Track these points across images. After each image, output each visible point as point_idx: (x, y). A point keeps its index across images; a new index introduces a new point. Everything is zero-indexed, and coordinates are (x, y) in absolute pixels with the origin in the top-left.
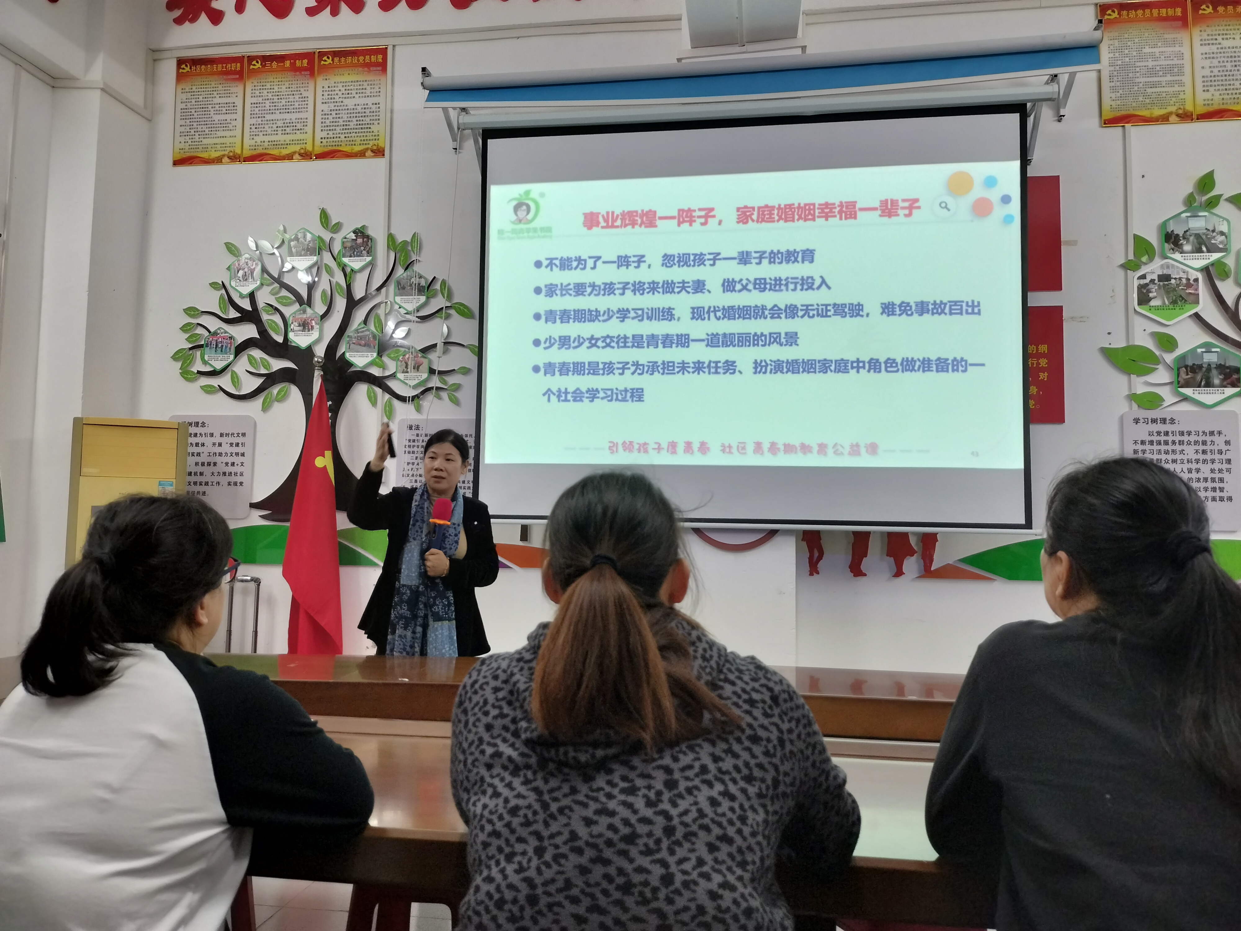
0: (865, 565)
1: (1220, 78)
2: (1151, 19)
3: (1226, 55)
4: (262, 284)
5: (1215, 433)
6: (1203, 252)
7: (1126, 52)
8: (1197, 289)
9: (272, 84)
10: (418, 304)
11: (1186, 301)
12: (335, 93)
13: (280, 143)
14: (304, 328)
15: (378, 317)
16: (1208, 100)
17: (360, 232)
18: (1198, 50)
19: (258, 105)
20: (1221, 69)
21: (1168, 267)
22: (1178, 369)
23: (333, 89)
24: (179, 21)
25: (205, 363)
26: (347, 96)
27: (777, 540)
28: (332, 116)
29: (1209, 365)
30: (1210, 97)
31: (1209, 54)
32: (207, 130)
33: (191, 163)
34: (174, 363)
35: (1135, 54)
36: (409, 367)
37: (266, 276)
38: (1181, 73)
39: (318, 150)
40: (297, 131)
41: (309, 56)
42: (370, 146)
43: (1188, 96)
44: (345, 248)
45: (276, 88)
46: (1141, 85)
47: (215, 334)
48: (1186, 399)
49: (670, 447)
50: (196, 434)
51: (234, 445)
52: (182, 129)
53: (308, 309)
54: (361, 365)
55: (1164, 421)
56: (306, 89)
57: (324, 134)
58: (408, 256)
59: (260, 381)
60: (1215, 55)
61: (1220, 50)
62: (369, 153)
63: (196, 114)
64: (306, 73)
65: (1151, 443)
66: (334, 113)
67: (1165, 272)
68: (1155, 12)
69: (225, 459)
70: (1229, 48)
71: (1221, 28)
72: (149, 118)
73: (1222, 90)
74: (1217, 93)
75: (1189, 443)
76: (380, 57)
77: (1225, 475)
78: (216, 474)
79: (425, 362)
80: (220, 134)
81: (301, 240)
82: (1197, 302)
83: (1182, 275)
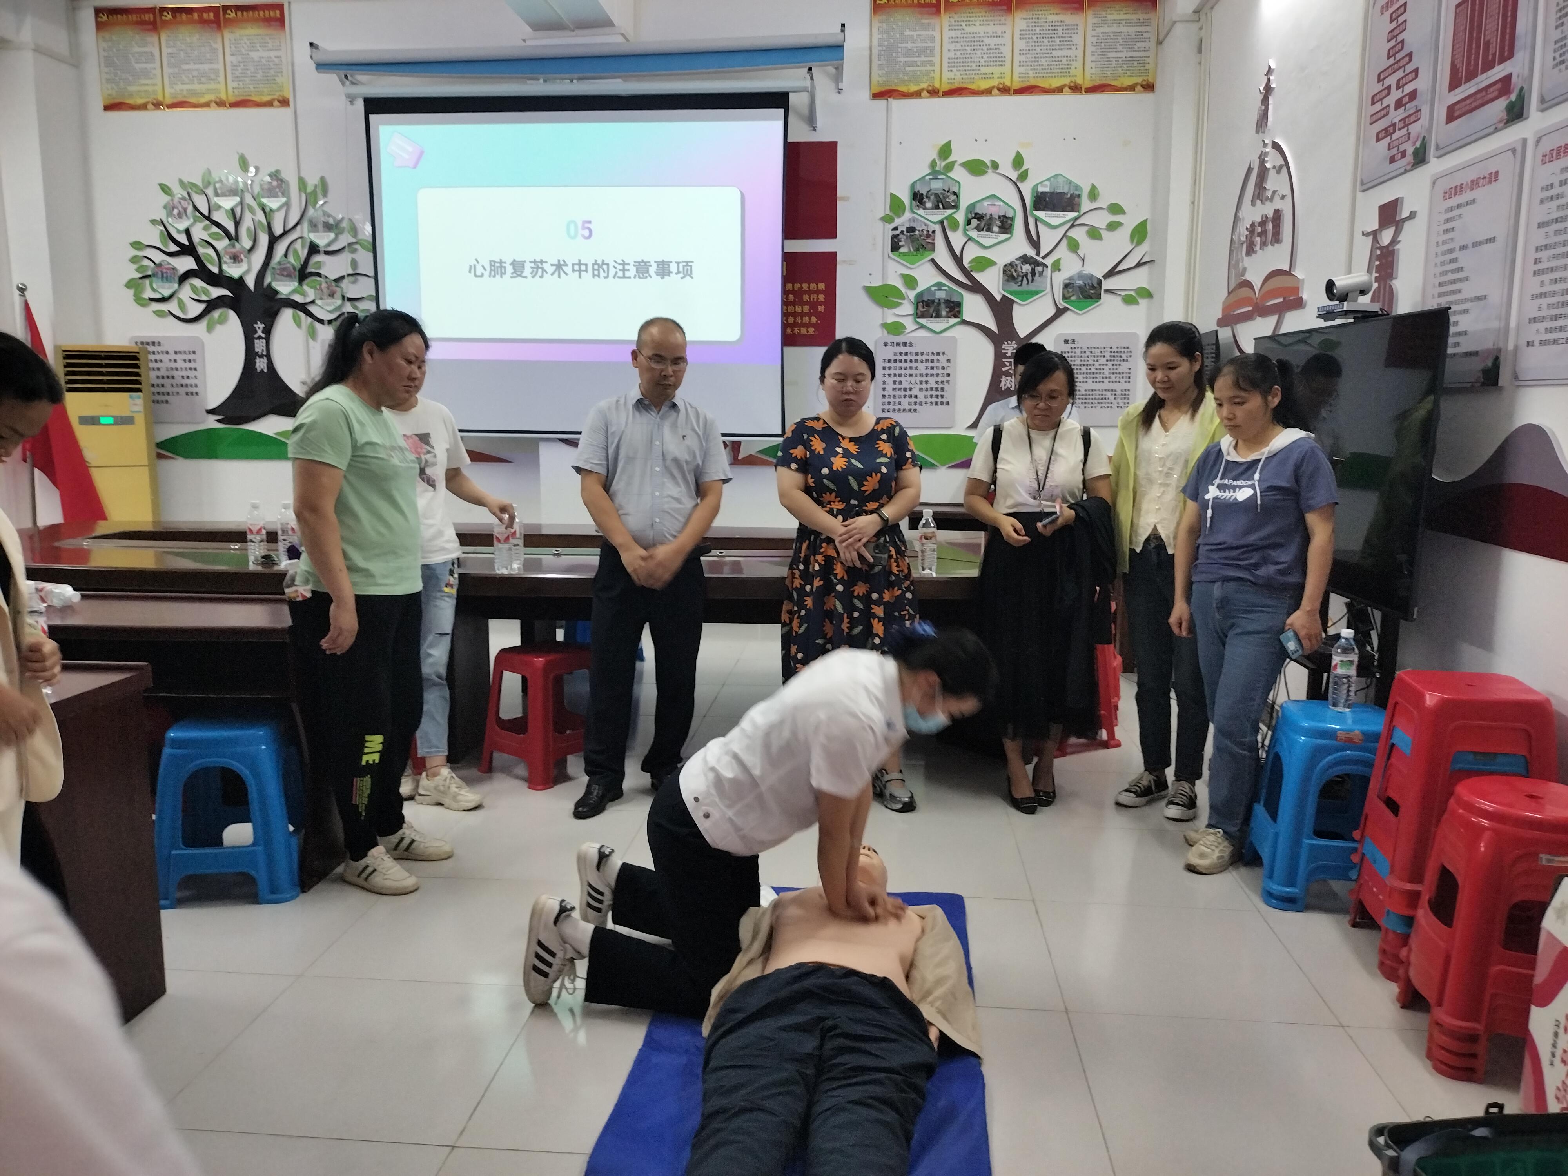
1: (961, 60)
3: (967, 40)
5: (941, 353)
6: (939, 208)
7: (892, 34)
8: (934, 240)
9: (184, 35)
10: (329, 240)
11: (925, 248)
12: (241, 45)
13: (197, 91)
14: (235, 260)
16: (951, 79)
17: (276, 176)
18: (947, 34)
19: (173, 56)
20: (962, 52)
21: (914, 220)
22: (917, 304)
23: (239, 42)
25: (154, 290)
26: (252, 49)
28: (240, 68)
29: (939, 300)
30: (953, 77)
31: (955, 38)
32: (130, 78)
33: (120, 109)
34: (128, 290)
35: (898, 36)
36: (325, 294)
37: (198, 214)
38: (933, 55)
39: (232, 99)
41: (215, 9)
42: (276, 97)
43: (937, 75)
44: (262, 189)
45: (188, 40)
46: (901, 64)
47: (160, 265)
48: (922, 327)
50: (155, 352)
51: (187, 361)
52: (108, 76)
53: (236, 244)
54: (285, 293)
55: (905, 344)
56: (215, 41)
57: (235, 85)
58: (316, 197)
59: (202, 306)
60: (959, 40)
61: (963, 36)
62: (276, 103)
64: (213, 26)
65: (895, 361)
66: (242, 65)
67: (912, 225)
69: (180, 373)
70: (970, 33)
71: (965, 15)
72: (77, 66)
73: (962, 71)
74: (958, 73)
75: (922, 361)
76: (278, 13)
77: (945, 386)
78: (175, 386)
80: (143, 81)
81: (225, 182)
82: (933, 250)
83: (925, 228)
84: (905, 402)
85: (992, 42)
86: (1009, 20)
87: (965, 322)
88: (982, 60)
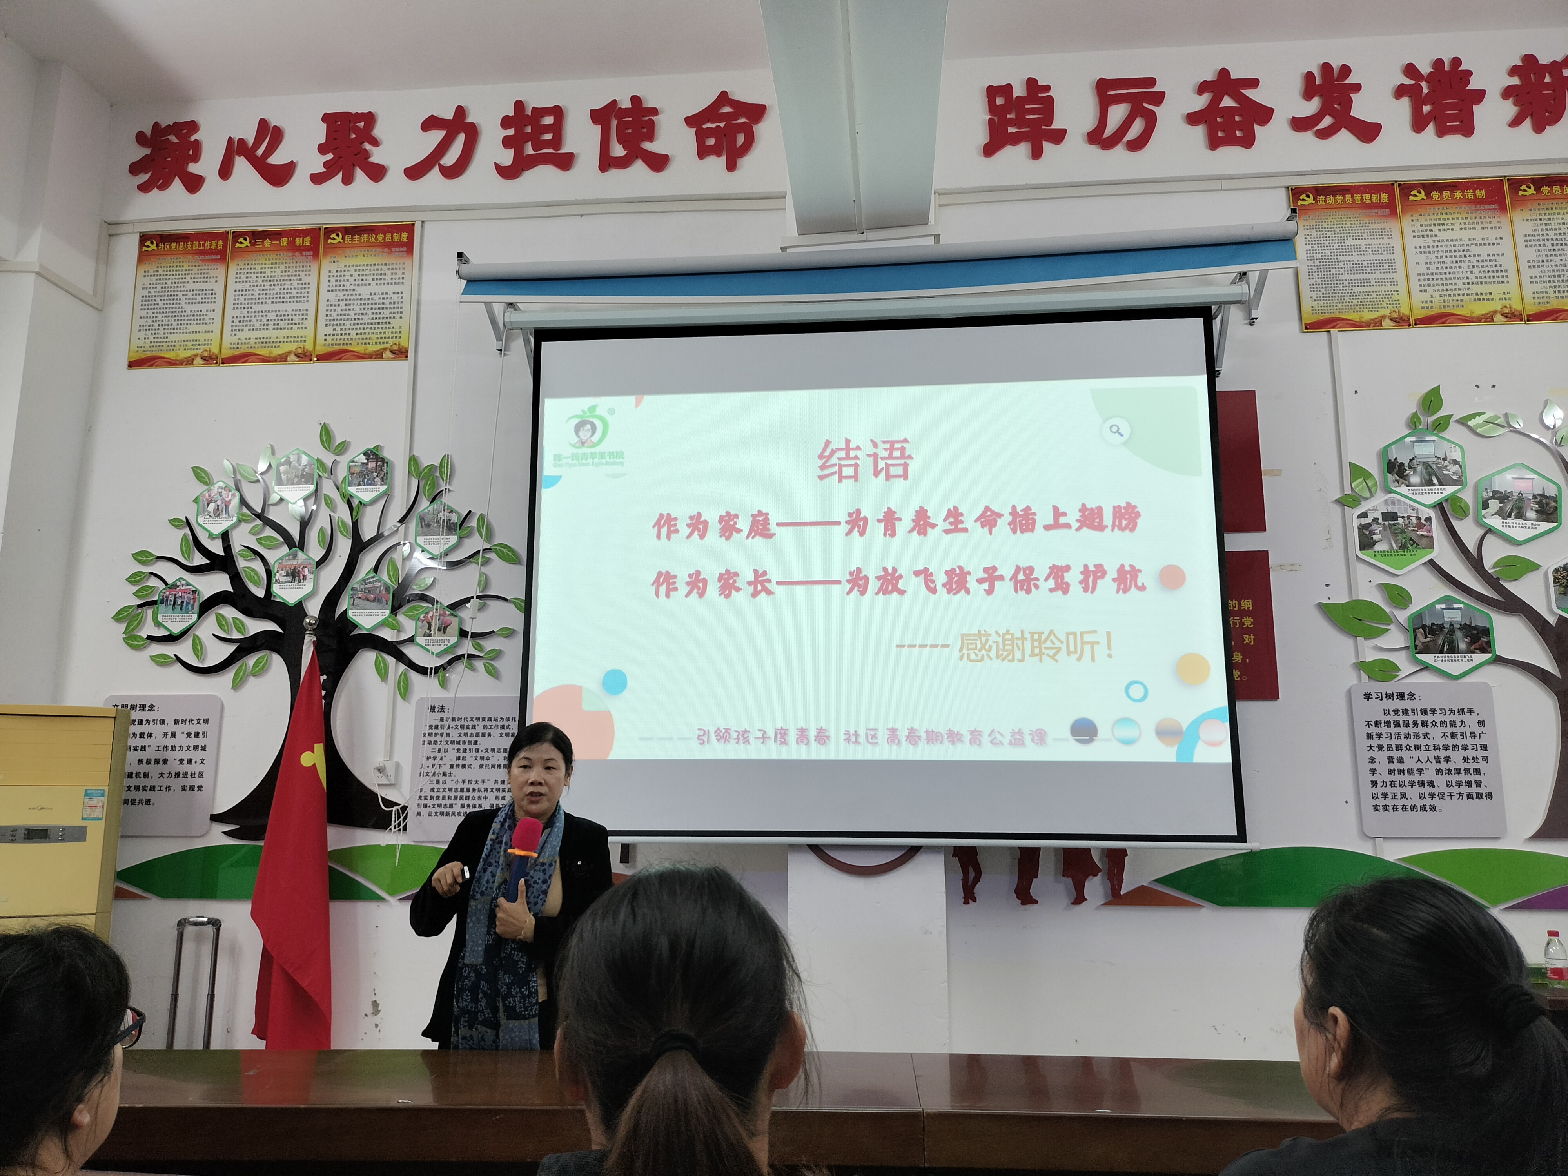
0: (1036, 887)
1: (1439, 276)
2: (1352, 206)
3: (1444, 249)
4: (240, 521)
5: (1466, 711)
6: (1434, 485)
7: (1326, 243)
8: (1430, 531)
9: (263, 266)
10: (446, 547)
11: (1417, 544)
12: (345, 278)
13: (271, 340)
14: (294, 578)
15: (393, 562)
16: (1427, 302)
17: (373, 455)
18: (1411, 243)
19: (244, 293)
20: (1439, 266)
21: (1393, 503)
22: (1414, 631)
23: (343, 274)
24: (144, 188)
25: (158, 624)
26: (360, 283)
27: (920, 859)
28: (340, 308)
29: (1451, 625)
30: (1429, 299)
31: (1424, 247)
32: (175, 324)
33: (151, 365)
34: (115, 624)
35: (1336, 246)
36: (432, 628)
37: (245, 510)
38: (1393, 271)
39: (321, 349)
40: (293, 326)
41: (313, 233)
42: (388, 346)
43: (1403, 297)
44: (353, 474)
45: (268, 272)
46: (1346, 283)
47: (174, 586)
48: (1426, 667)
49: (779, 736)
50: (142, 720)
51: (192, 736)
52: (143, 322)
53: (300, 553)
54: (368, 627)
55: (1401, 696)
56: (308, 273)
57: (329, 330)
58: (434, 484)
59: (231, 649)
60: (1431, 249)
61: (1437, 244)
62: (387, 354)
63: (161, 303)
64: (308, 253)
65: (1388, 724)
66: (342, 303)
67: (1391, 509)
68: (1357, 198)
69: (178, 755)
70: (1447, 240)
71: (1437, 217)
72: (100, 308)
73: (1443, 290)
74: (1437, 294)
75: (1434, 724)
76: (405, 235)
77: (1481, 765)
78: (166, 775)
79: (455, 622)
80: (191, 328)
81: (294, 463)
82: (1432, 547)
83: (1411, 513)
84: (1413, 793)
85: (1484, 251)
86: (1504, 220)
87: (1500, 660)
88: (1471, 276)
